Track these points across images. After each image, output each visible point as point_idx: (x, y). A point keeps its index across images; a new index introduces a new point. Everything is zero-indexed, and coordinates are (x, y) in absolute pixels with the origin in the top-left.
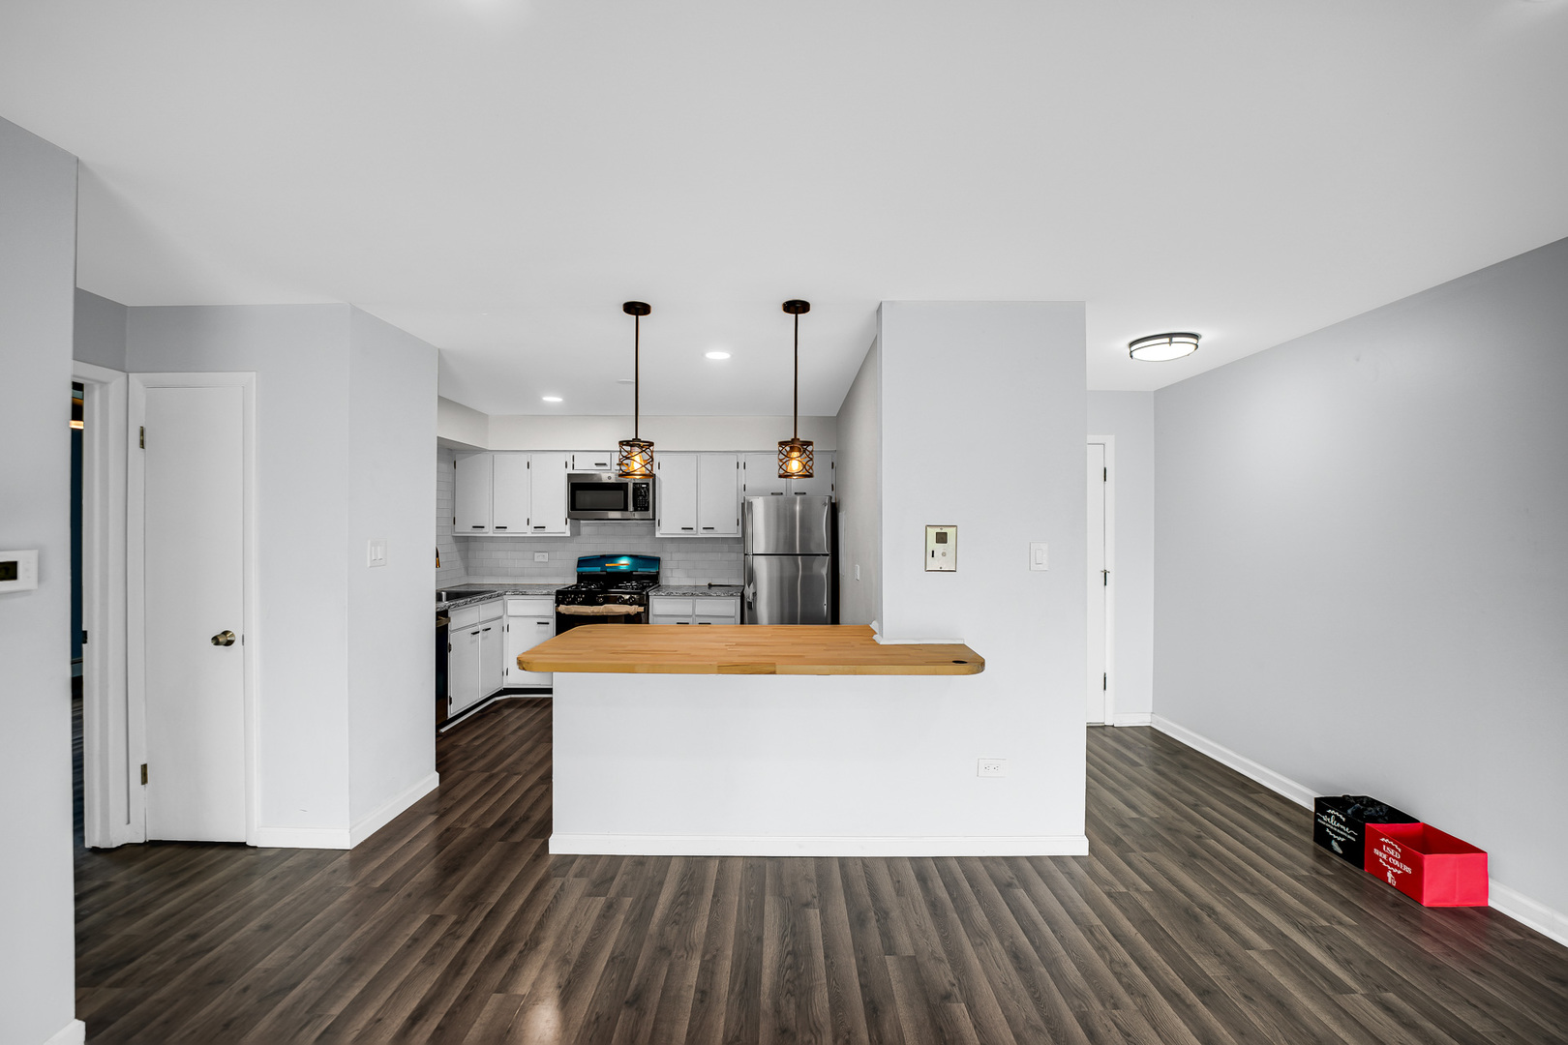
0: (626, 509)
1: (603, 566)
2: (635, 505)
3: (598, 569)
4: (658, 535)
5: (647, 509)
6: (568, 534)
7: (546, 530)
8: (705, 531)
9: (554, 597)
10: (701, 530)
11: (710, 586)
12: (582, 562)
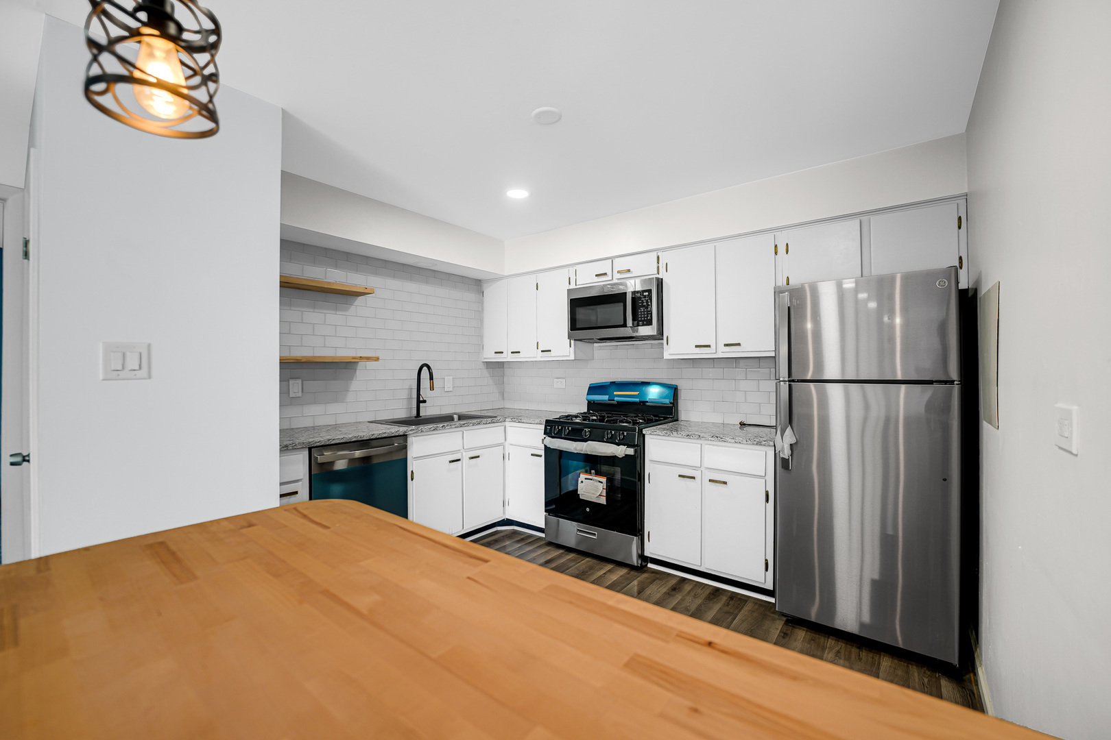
0: (625, 325)
1: (611, 395)
2: (634, 319)
3: (605, 398)
4: (666, 356)
5: (649, 323)
6: (572, 357)
7: (552, 353)
8: (728, 349)
9: (543, 427)
10: (722, 348)
11: (742, 424)
12: (593, 389)
